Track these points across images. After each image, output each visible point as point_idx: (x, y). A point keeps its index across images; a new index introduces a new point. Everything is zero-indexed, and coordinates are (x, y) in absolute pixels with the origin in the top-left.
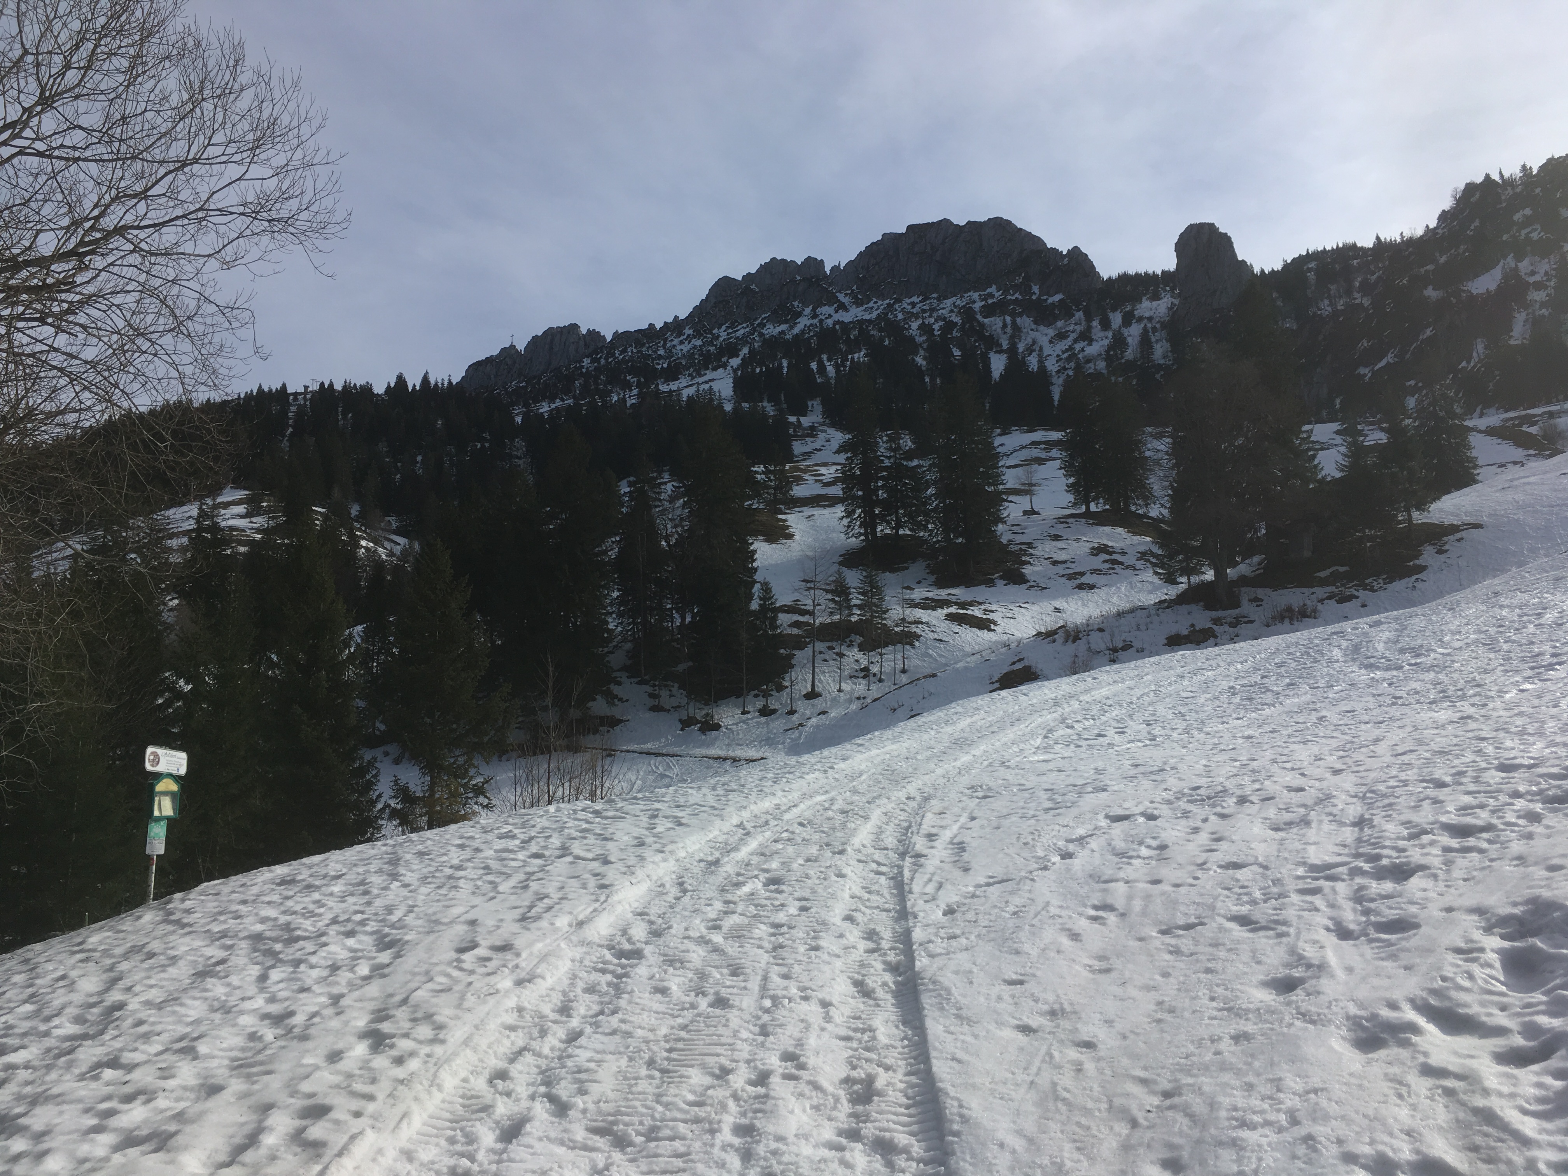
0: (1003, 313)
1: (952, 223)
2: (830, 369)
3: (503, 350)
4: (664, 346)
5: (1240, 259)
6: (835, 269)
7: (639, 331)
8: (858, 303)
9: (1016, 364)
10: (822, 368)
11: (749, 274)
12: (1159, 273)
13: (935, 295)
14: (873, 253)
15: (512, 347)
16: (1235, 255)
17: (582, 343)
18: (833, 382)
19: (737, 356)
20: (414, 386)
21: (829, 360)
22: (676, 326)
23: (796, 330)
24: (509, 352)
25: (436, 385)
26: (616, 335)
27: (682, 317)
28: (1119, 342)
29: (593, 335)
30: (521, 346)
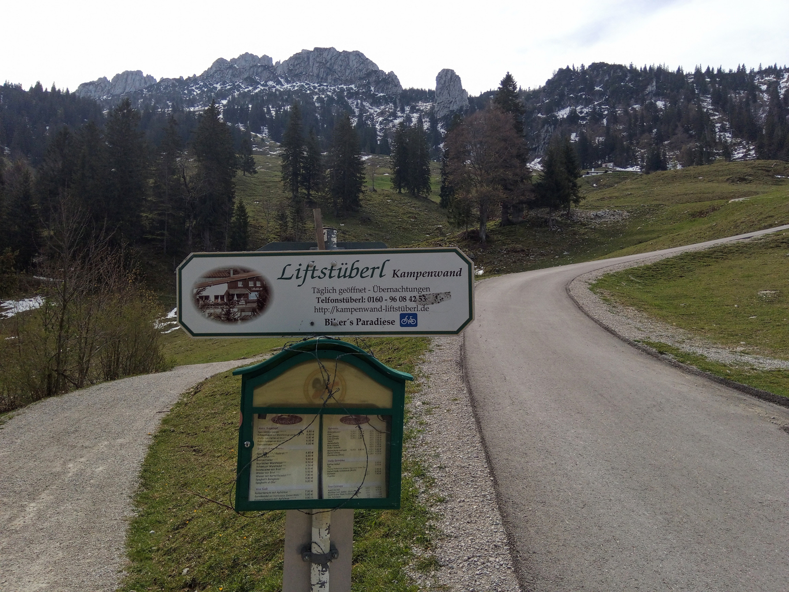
0: (356, 99)
1: (336, 50)
2: (273, 113)
3: (100, 79)
4: (187, 89)
5: (463, 88)
6: (278, 63)
7: (174, 79)
8: (288, 82)
9: (361, 124)
10: (269, 110)
11: (234, 59)
12: (427, 90)
13: (325, 84)
14: (297, 58)
15: (105, 78)
16: (461, 86)
17: (143, 81)
18: (274, 118)
19: (226, 99)
20: (46, 89)
21: (273, 108)
22: (194, 80)
23: (257, 91)
24: (103, 80)
25: (59, 90)
26: (163, 80)
27: (198, 75)
28: (409, 119)
29: (150, 78)
30: (110, 79)
